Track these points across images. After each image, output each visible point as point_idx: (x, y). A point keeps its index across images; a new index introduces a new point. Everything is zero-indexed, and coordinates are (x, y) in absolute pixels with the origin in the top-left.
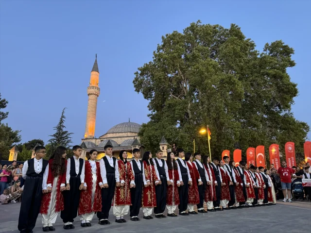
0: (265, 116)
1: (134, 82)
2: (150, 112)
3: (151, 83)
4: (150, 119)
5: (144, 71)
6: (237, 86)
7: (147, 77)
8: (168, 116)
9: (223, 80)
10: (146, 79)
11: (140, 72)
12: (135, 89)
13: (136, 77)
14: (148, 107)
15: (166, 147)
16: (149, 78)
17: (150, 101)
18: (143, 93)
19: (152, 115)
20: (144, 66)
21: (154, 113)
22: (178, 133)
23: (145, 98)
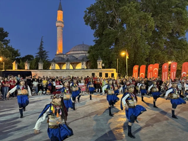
0: (168, 40)
1: (84, 17)
2: (95, 39)
3: (95, 18)
4: (95, 43)
5: (91, 10)
6: (149, 21)
7: (92, 14)
8: (105, 42)
9: (141, 17)
10: (92, 15)
11: (88, 11)
12: (85, 23)
13: (85, 14)
14: (94, 35)
15: (101, 63)
16: (94, 15)
17: (95, 31)
18: (91, 26)
19: (96, 40)
20: (91, 7)
21: (97, 39)
22: (110, 53)
23: (92, 29)
